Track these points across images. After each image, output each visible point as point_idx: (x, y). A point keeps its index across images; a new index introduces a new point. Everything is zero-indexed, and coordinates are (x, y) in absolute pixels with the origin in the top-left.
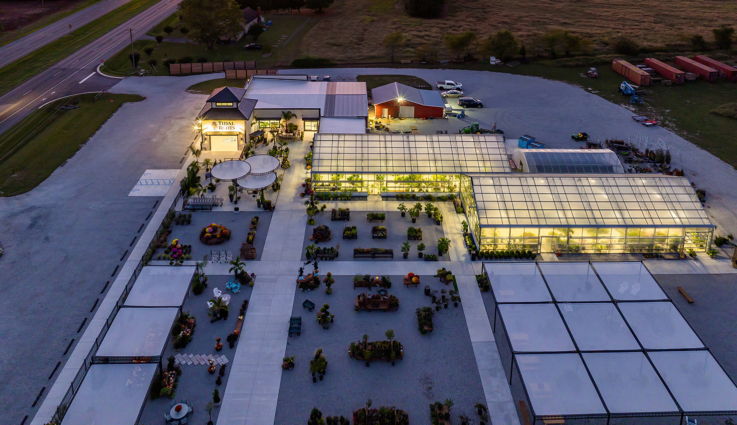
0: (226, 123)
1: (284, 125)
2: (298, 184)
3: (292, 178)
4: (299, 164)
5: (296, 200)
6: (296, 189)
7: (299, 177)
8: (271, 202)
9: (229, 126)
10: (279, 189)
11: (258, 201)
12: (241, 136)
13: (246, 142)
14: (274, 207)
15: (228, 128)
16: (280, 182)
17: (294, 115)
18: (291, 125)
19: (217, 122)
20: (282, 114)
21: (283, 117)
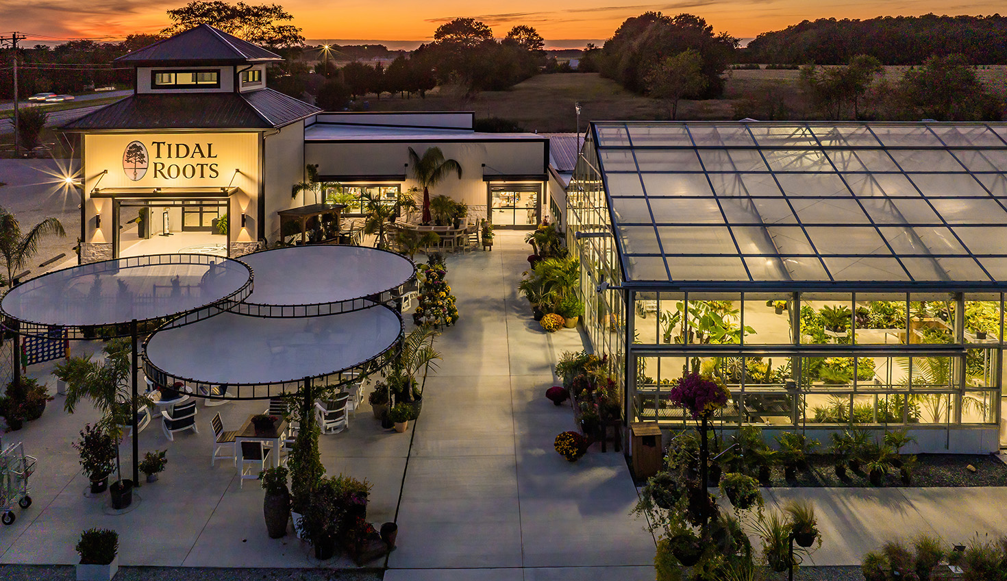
0: (183, 151)
1: (417, 198)
2: (521, 394)
3: (479, 366)
4: (495, 315)
5: (539, 479)
6: (513, 414)
7: (513, 363)
8: (363, 494)
9: (194, 162)
10: (414, 417)
11: (273, 481)
12: (244, 208)
13: (261, 235)
14: (390, 529)
15: (189, 171)
16: (417, 376)
17: (455, 165)
18: (441, 202)
19: (146, 140)
20: (407, 159)
21: (410, 171)
